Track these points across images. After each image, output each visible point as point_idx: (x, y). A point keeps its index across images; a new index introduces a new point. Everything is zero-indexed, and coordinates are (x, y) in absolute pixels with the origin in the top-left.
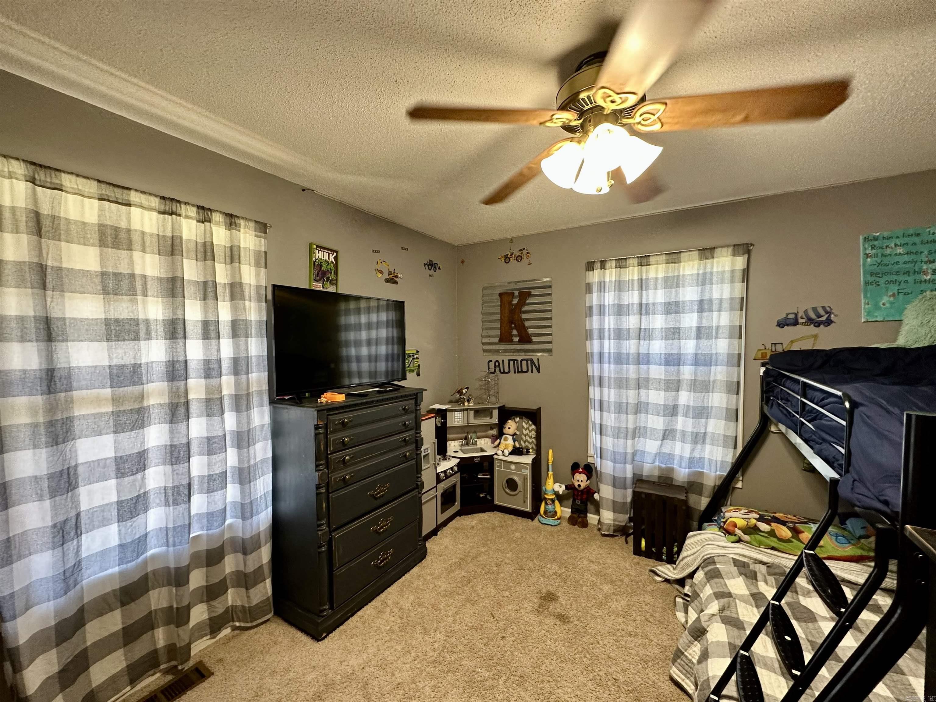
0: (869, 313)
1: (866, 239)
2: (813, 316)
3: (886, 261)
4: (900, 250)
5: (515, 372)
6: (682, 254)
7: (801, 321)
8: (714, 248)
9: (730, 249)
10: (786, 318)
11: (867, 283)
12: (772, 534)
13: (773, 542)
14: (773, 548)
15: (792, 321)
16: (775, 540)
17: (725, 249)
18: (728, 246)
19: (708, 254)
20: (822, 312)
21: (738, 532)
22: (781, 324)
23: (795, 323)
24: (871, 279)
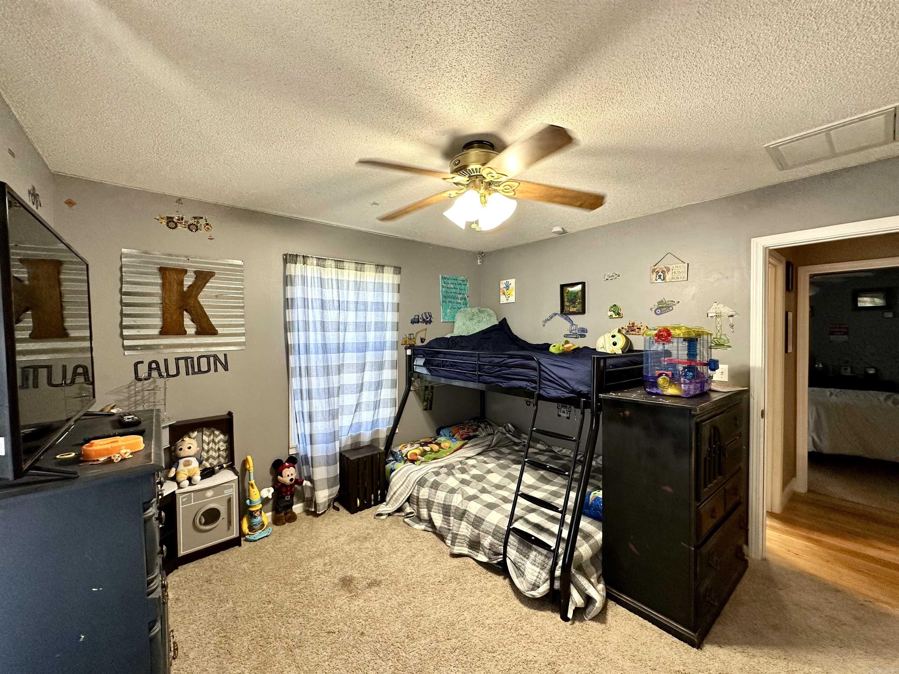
0: (444, 318)
1: (442, 277)
2: (425, 318)
3: (449, 291)
4: (452, 286)
5: (188, 374)
6: (366, 266)
7: (421, 320)
8: (384, 266)
9: (392, 269)
10: (414, 318)
11: (443, 302)
12: (432, 451)
13: (433, 455)
14: (435, 459)
15: (416, 320)
16: (433, 453)
17: (389, 268)
18: (391, 267)
19: (380, 268)
20: (428, 316)
21: (419, 457)
22: (413, 322)
23: (418, 322)
24: (444, 299)
